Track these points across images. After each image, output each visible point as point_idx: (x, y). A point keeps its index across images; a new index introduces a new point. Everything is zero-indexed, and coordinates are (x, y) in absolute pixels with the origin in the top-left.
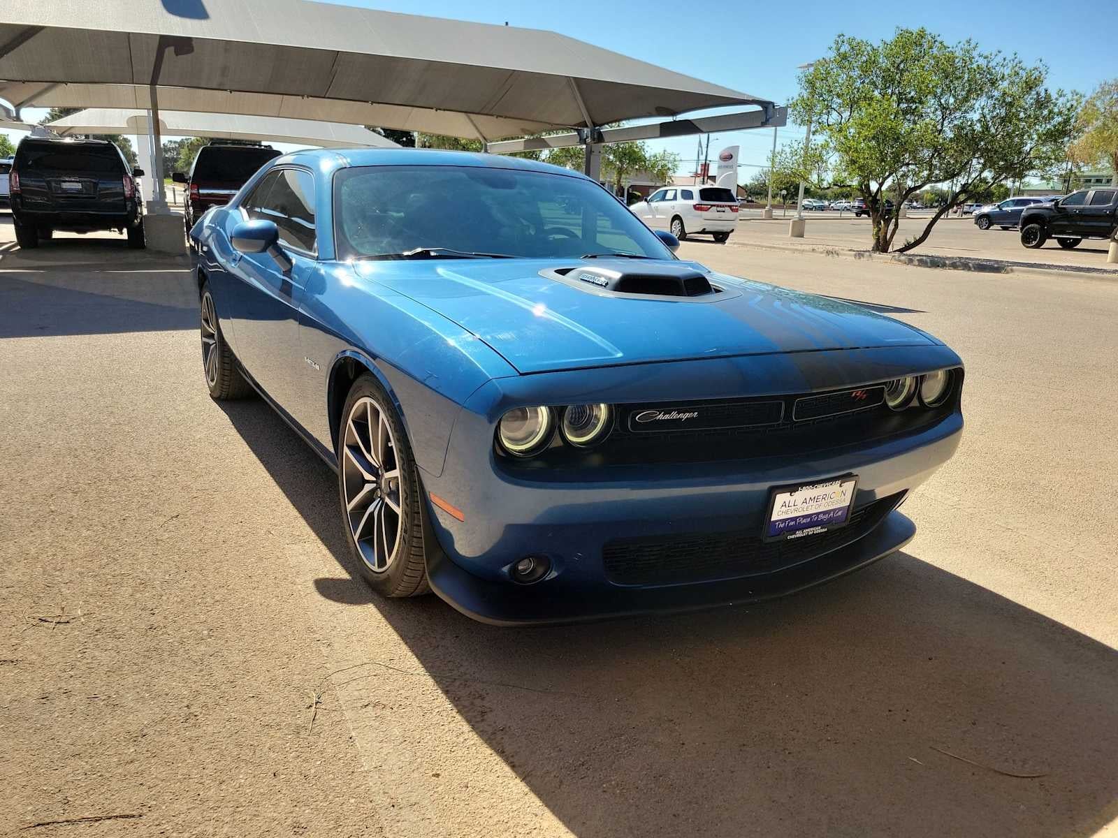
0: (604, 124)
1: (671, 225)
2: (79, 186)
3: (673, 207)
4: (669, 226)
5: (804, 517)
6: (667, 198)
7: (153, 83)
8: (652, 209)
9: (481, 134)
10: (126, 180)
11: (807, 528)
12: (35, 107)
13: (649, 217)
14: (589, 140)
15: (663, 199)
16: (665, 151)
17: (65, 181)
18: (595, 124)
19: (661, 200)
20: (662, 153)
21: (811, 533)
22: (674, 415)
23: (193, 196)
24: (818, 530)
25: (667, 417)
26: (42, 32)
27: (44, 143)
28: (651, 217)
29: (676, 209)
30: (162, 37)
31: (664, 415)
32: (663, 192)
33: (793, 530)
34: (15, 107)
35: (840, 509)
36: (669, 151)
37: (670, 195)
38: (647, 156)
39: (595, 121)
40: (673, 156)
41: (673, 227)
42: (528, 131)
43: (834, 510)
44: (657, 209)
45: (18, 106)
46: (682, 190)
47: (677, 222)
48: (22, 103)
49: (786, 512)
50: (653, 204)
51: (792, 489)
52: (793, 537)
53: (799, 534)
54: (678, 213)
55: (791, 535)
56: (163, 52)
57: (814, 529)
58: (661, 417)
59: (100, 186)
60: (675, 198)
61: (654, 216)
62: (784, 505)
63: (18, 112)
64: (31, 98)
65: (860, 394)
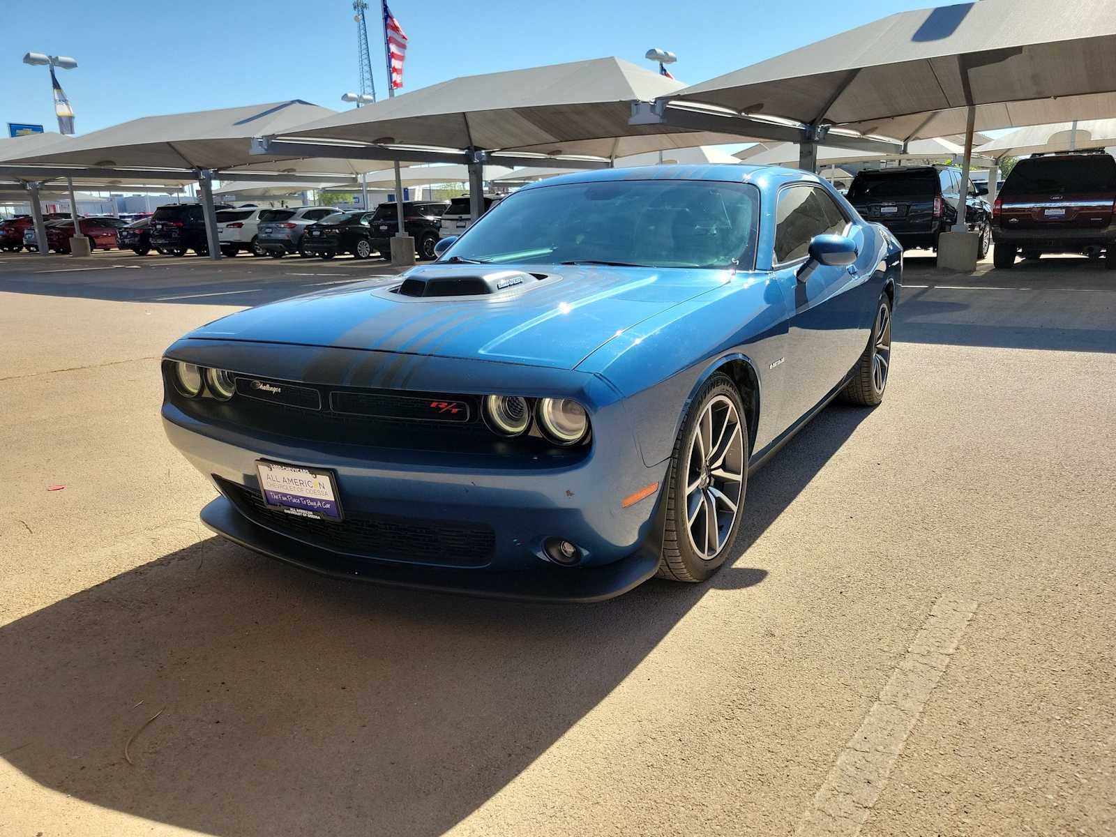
2: (895, 210)
7: (970, 103)
10: (937, 200)
12: (919, 139)
17: (885, 207)
21: (305, 515)
22: (267, 388)
23: (996, 212)
24: (310, 515)
25: (264, 388)
27: (875, 173)
33: (288, 506)
43: (321, 501)
45: (906, 140)
48: (908, 138)
49: (273, 486)
51: (268, 464)
52: (289, 512)
53: (293, 512)
57: (306, 512)
58: (262, 387)
59: (912, 207)
63: (906, 146)
64: (912, 132)
65: (447, 406)
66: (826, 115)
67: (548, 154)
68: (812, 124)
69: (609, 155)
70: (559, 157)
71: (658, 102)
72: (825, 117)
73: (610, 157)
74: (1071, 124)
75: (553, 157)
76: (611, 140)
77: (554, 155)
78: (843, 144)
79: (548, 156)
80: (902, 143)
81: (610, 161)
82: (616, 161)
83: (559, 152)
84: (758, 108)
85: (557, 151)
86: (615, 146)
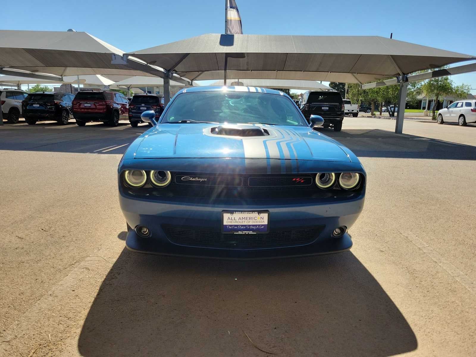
0: (409, 73)
1: (459, 119)
3: (460, 111)
4: (458, 120)
5: (242, 226)
6: (457, 106)
7: (225, 70)
8: (450, 112)
9: (359, 81)
11: (245, 231)
12: (197, 80)
13: (448, 115)
14: (401, 81)
15: (456, 106)
16: (463, 84)
18: (404, 74)
19: (455, 107)
20: (461, 85)
21: (247, 233)
22: (197, 179)
24: (251, 233)
25: (194, 179)
26: (189, 55)
28: (449, 115)
29: (462, 112)
30: (226, 53)
31: (193, 178)
32: (456, 104)
33: (237, 230)
34: (191, 81)
35: (262, 225)
36: (465, 84)
37: (459, 105)
38: (453, 87)
39: (404, 73)
40: (467, 87)
41: (460, 120)
42: (378, 79)
43: (259, 225)
44: (452, 111)
45: (192, 80)
46: (466, 102)
47: (462, 117)
49: (231, 222)
50: (450, 109)
51: (232, 212)
52: (237, 233)
53: (240, 233)
54: (463, 113)
55: (236, 232)
56: (227, 58)
57: (249, 232)
58: (191, 179)
60: (462, 106)
61: (450, 115)
62: (229, 218)
63: (192, 82)
64: (194, 77)
65: (299, 180)
66: (175, 68)
67: (31, 71)
68: (168, 71)
69: (61, 75)
70: (37, 73)
71: (124, 56)
72: (174, 69)
73: (61, 76)
74: (237, 80)
75: (34, 73)
76: (63, 68)
77: (34, 72)
78: (177, 80)
79: (31, 72)
80: (190, 81)
81: (61, 77)
82: (64, 78)
83: (37, 71)
84: (153, 63)
85: (36, 70)
86: (65, 70)
